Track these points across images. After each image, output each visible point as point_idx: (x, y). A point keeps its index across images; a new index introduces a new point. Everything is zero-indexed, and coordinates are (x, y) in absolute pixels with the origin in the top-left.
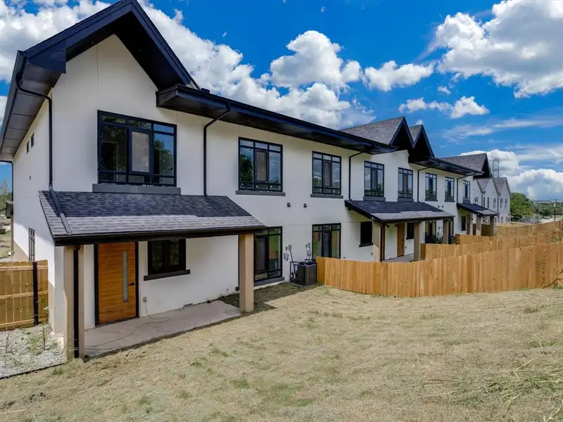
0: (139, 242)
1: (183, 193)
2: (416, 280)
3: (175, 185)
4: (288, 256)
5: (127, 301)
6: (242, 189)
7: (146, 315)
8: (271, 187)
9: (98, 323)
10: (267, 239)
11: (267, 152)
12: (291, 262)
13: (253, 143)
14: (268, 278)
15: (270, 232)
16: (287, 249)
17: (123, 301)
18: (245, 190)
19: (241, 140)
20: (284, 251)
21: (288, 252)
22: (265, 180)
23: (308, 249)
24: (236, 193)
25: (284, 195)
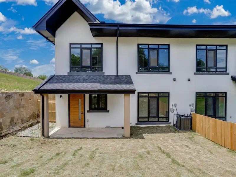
0: (86, 94)
1: (105, 74)
3: (102, 71)
4: (174, 110)
5: (81, 120)
6: (140, 71)
7: (88, 127)
8: (161, 69)
9: (70, 126)
10: (158, 98)
11: (158, 50)
12: (174, 114)
13: (147, 46)
14: (158, 121)
15: (160, 95)
16: (173, 106)
17: (79, 119)
18: (142, 71)
19: (139, 45)
20: (171, 107)
21: (174, 108)
22: (157, 65)
23: (192, 107)
24: (136, 74)
25: (171, 73)
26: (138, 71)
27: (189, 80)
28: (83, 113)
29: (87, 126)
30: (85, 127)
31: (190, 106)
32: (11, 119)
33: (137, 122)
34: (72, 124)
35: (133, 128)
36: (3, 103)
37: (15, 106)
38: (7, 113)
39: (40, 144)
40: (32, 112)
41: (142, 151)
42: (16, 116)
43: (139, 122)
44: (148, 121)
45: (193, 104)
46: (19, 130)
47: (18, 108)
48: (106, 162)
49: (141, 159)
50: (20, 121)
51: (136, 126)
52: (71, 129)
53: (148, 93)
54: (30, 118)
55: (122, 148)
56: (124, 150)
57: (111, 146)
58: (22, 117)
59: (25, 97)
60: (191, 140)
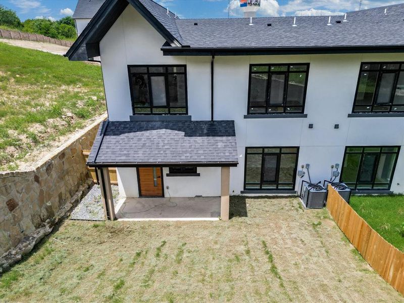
1: (193, 119)
2: (389, 262)
3: (187, 113)
4: (304, 173)
5: (157, 186)
6: (251, 113)
7: (169, 196)
8: (289, 109)
9: (141, 195)
10: (278, 156)
11: (287, 74)
12: (303, 181)
13: (267, 67)
14: (277, 189)
15: (283, 151)
16: (303, 167)
17: (155, 186)
18: (255, 113)
19: (252, 67)
20: (299, 168)
21: (305, 170)
22: (282, 102)
23: (335, 169)
24: (244, 118)
25: (306, 116)
26: (248, 113)
27: (337, 127)
28: (160, 177)
29: (167, 195)
30: (163, 196)
31: (332, 167)
32: (59, 196)
33: (243, 190)
34: (143, 193)
35: (236, 200)
36: (46, 179)
37: (59, 177)
38: (53, 190)
39: (110, 234)
40: (78, 175)
41: (242, 248)
42: (63, 190)
43: (246, 190)
44: (261, 189)
45: (337, 165)
46: (72, 209)
47: (63, 178)
48: (196, 268)
49: (236, 262)
50: (68, 195)
51: (241, 195)
52: (143, 199)
53: (264, 148)
54: (78, 186)
55: (216, 243)
56: (218, 246)
57: (202, 238)
58: (69, 187)
59: (66, 157)
60: (315, 229)
